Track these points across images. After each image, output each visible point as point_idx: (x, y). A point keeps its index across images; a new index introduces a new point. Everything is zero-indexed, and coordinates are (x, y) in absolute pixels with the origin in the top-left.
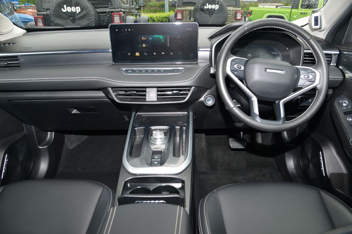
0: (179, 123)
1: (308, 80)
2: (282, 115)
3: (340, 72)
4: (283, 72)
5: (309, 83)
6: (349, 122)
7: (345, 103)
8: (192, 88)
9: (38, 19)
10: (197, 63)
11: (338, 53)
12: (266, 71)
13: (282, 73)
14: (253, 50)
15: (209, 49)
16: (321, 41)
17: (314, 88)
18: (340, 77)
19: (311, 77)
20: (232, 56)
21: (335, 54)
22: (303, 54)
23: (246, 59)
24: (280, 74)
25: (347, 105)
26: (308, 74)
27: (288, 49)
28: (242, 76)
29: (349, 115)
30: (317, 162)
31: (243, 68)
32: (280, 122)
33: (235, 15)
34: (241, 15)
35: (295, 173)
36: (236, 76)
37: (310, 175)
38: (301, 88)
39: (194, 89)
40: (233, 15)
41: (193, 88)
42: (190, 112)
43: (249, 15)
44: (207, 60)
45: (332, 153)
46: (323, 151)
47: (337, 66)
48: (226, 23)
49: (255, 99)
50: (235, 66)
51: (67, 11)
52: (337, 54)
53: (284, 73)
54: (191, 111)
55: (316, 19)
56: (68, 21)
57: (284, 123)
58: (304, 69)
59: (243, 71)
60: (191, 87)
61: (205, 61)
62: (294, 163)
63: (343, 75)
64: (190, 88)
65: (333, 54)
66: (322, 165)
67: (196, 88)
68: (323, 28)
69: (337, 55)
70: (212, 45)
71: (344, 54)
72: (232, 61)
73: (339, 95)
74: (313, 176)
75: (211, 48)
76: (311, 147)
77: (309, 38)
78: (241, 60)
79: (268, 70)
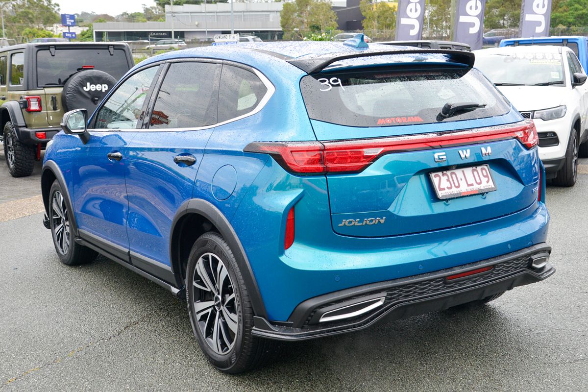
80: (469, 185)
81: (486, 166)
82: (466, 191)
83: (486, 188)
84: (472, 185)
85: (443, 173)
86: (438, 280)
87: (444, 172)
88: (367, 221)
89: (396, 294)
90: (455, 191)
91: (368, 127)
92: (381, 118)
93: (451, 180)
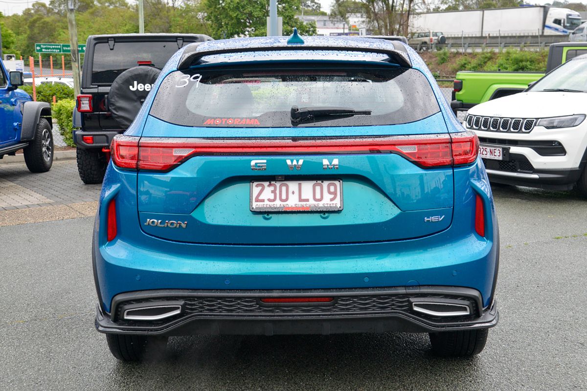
9: (82, 99)
51: (137, 89)
56: (136, 104)
80: (301, 200)
81: (339, 181)
82: (294, 206)
83: (326, 206)
84: (307, 200)
85: (270, 183)
86: (247, 299)
87: (272, 182)
88: (168, 223)
89: (197, 305)
90: (278, 204)
91: (192, 127)
92: (211, 118)
93: (278, 192)
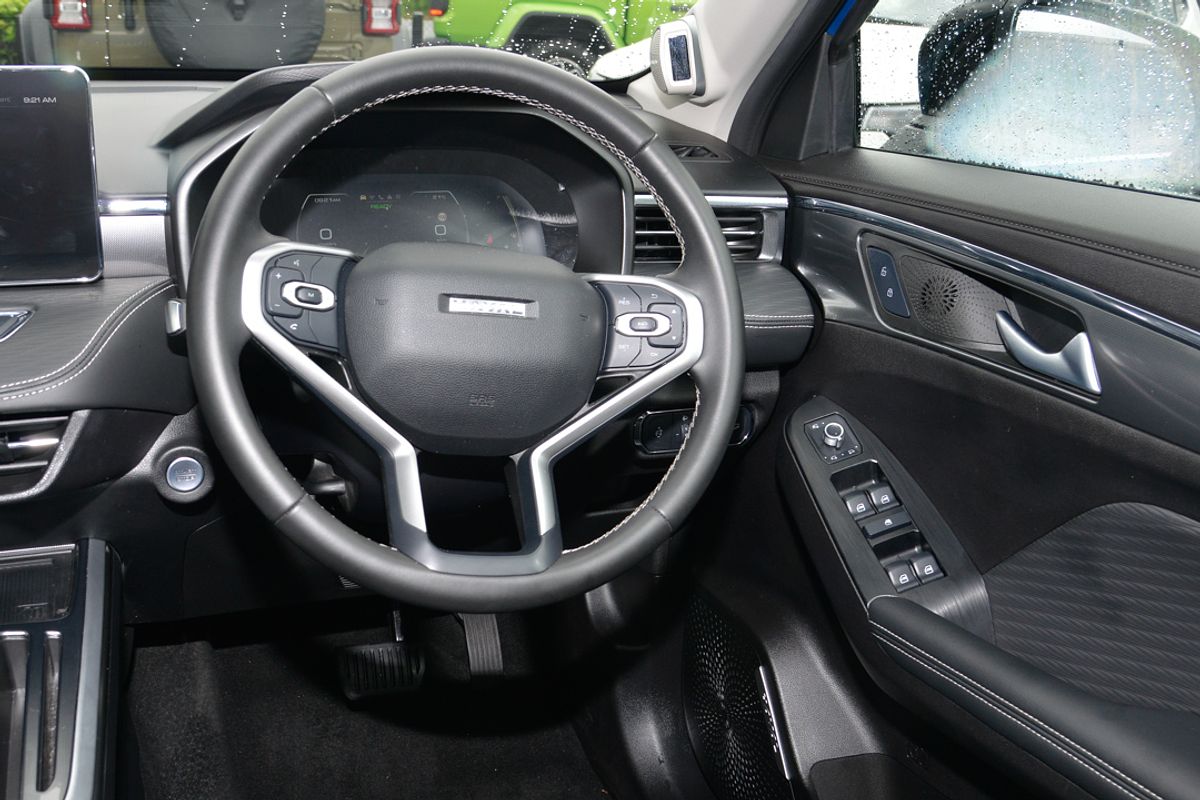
0: (27, 606)
1: (654, 341)
2: (545, 519)
3: (802, 289)
4: (527, 310)
5: (655, 354)
6: (856, 522)
7: (833, 432)
8: (73, 418)
10: (101, 278)
11: (784, 202)
12: (443, 306)
13: (524, 315)
14: (398, 196)
15: (162, 205)
16: (709, 151)
17: (686, 373)
18: (800, 316)
19: (663, 325)
20: (270, 237)
21: (772, 210)
22: (632, 213)
23: (346, 253)
24: (515, 318)
25: (842, 442)
26: (648, 312)
27: (562, 188)
28: (328, 337)
29: (854, 488)
30: (751, 716)
31: (328, 299)
32: (537, 559)
33: (362, 9)
34: (390, 11)
35: (667, 782)
36: (294, 343)
37: (732, 781)
38: (629, 381)
39: (88, 422)
40: (354, 10)
41: (83, 414)
42: (91, 541)
43: (434, 12)
44: (158, 262)
45: (811, 665)
46: (772, 661)
47: (788, 264)
48: (320, 48)
49: (404, 452)
50: (289, 291)
52: (780, 209)
53: (537, 315)
54: (95, 538)
55: (679, 50)
57: (554, 559)
58: (631, 289)
59: (332, 315)
60: (68, 411)
61: (146, 267)
62: (661, 732)
63: (812, 305)
64: (66, 418)
65: (767, 211)
66: (775, 728)
67: (100, 415)
68: (711, 89)
69: (783, 213)
70: (175, 180)
71: (812, 208)
72: (271, 266)
73: (808, 397)
74: (742, 786)
75: (172, 199)
76: (721, 647)
77: (637, 139)
78: (317, 258)
79: (456, 305)
